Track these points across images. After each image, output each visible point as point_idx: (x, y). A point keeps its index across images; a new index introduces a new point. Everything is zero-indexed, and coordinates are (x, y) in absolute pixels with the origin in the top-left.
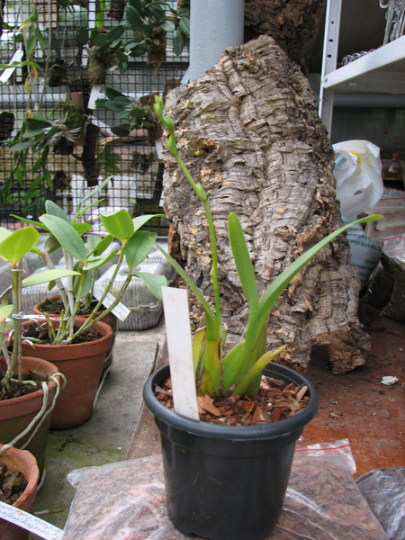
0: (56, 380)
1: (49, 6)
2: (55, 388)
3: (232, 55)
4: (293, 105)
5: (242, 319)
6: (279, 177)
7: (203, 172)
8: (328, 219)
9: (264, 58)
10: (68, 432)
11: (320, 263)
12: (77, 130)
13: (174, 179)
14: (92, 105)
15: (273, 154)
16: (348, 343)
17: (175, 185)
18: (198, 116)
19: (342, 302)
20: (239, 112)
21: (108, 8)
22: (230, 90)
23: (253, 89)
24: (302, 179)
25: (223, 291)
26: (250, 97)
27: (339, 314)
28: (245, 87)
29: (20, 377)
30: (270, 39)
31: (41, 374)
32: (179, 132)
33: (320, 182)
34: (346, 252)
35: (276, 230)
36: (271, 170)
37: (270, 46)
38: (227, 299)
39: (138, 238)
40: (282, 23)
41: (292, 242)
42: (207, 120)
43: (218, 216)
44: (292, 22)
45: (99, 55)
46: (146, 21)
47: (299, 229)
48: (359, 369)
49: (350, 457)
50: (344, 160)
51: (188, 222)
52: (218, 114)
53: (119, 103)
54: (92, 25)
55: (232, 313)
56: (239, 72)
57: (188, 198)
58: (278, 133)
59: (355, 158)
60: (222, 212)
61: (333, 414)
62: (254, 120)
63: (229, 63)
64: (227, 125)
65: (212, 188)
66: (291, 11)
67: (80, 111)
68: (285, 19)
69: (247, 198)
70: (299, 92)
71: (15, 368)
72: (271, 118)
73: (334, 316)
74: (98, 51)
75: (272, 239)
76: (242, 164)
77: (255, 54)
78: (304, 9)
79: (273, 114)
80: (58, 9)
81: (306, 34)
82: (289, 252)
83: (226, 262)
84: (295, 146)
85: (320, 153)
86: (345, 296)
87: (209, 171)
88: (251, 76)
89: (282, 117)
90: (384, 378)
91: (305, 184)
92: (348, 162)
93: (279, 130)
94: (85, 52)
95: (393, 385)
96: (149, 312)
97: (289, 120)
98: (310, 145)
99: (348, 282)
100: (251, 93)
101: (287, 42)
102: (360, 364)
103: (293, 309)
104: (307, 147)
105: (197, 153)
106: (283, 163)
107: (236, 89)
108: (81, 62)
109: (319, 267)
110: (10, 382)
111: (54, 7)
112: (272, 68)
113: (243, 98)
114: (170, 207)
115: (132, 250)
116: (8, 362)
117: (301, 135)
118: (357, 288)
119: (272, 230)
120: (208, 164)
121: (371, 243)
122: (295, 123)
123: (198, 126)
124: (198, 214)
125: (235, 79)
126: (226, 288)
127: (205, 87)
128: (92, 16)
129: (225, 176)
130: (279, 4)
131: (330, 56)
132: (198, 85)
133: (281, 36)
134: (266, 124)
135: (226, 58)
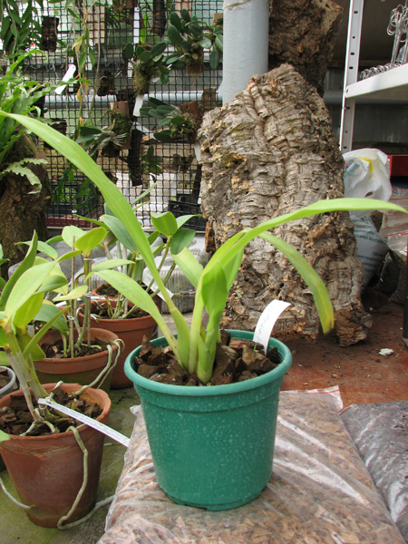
0: (117, 344)
1: (98, 24)
2: (117, 350)
3: (258, 82)
4: (308, 123)
5: (263, 300)
6: (296, 184)
7: (233, 181)
8: (335, 218)
9: (285, 84)
10: (123, 391)
11: (328, 254)
12: (124, 135)
13: (210, 186)
14: (136, 112)
15: (291, 166)
16: (351, 320)
17: (210, 191)
18: (229, 134)
19: (346, 286)
20: (263, 130)
21: (151, 25)
22: (256, 111)
23: (275, 111)
24: (315, 186)
25: (248, 277)
26: (272, 117)
27: (344, 296)
28: (268, 109)
29: (89, 342)
30: (290, 67)
31: (104, 340)
32: (213, 148)
33: (330, 188)
34: (353, 245)
35: (292, 227)
36: (289, 178)
37: (290, 73)
38: (252, 283)
39: (181, 234)
40: (300, 51)
41: (305, 238)
42: (237, 137)
43: (245, 217)
44: (310, 50)
45: (143, 69)
46: (185, 38)
47: (311, 227)
48: (361, 342)
49: (339, 398)
50: (357, 166)
51: (221, 221)
52: (246, 132)
53: (161, 111)
54: (136, 41)
55: (256, 295)
56: (263, 96)
57: (221, 202)
58: (295, 147)
59: (367, 164)
60: (248, 213)
61: (334, 375)
62: (275, 137)
63: (255, 88)
64: (253, 141)
65: (240, 193)
66: (309, 41)
67: (126, 119)
68: (304, 48)
69: (269, 201)
70: (314, 111)
71: (85, 335)
72: (290, 135)
73: (340, 298)
74: (142, 65)
75: (289, 235)
76: (266, 174)
77: (277, 82)
78: (321, 39)
79: (291, 132)
80: (106, 27)
81: (322, 59)
82: (302, 246)
83: (251, 253)
84: (309, 158)
85: (331, 163)
86: (349, 282)
87: (238, 180)
88: (273, 99)
89: (299, 134)
90: (382, 350)
91: (317, 189)
92: (360, 168)
93: (296, 145)
94: (130, 65)
95: (388, 356)
96: (188, 298)
97: (305, 137)
98: (323, 157)
99: (352, 270)
100: (273, 114)
101: (306, 67)
102: (362, 338)
103: (304, 292)
104: (319, 158)
105: (229, 165)
106: (299, 173)
107: (261, 111)
108: (127, 74)
109: (328, 258)
110: (81, 346)
111: (103, 24)
112: (291, 92)
113: (266, 118)
114: (206, 209)
115: (176, 243)
116: (79, 331)
117: (315, 149)
118: (360, 276)
119: (289, 228)
120: (237, 174)
121: (378, 238)
122: (310, 138)
123: (229, 142)
124: (229, 214)
125: (260, 102)
126: (251, 274)
127: (235, 110)
128: (136, 32)
129: (251, 183)
130: (298, 36)
131: (351, 68)
132: (230, 108)
133: (301, 62)
134: (286, 140)
135: (253, 84)
